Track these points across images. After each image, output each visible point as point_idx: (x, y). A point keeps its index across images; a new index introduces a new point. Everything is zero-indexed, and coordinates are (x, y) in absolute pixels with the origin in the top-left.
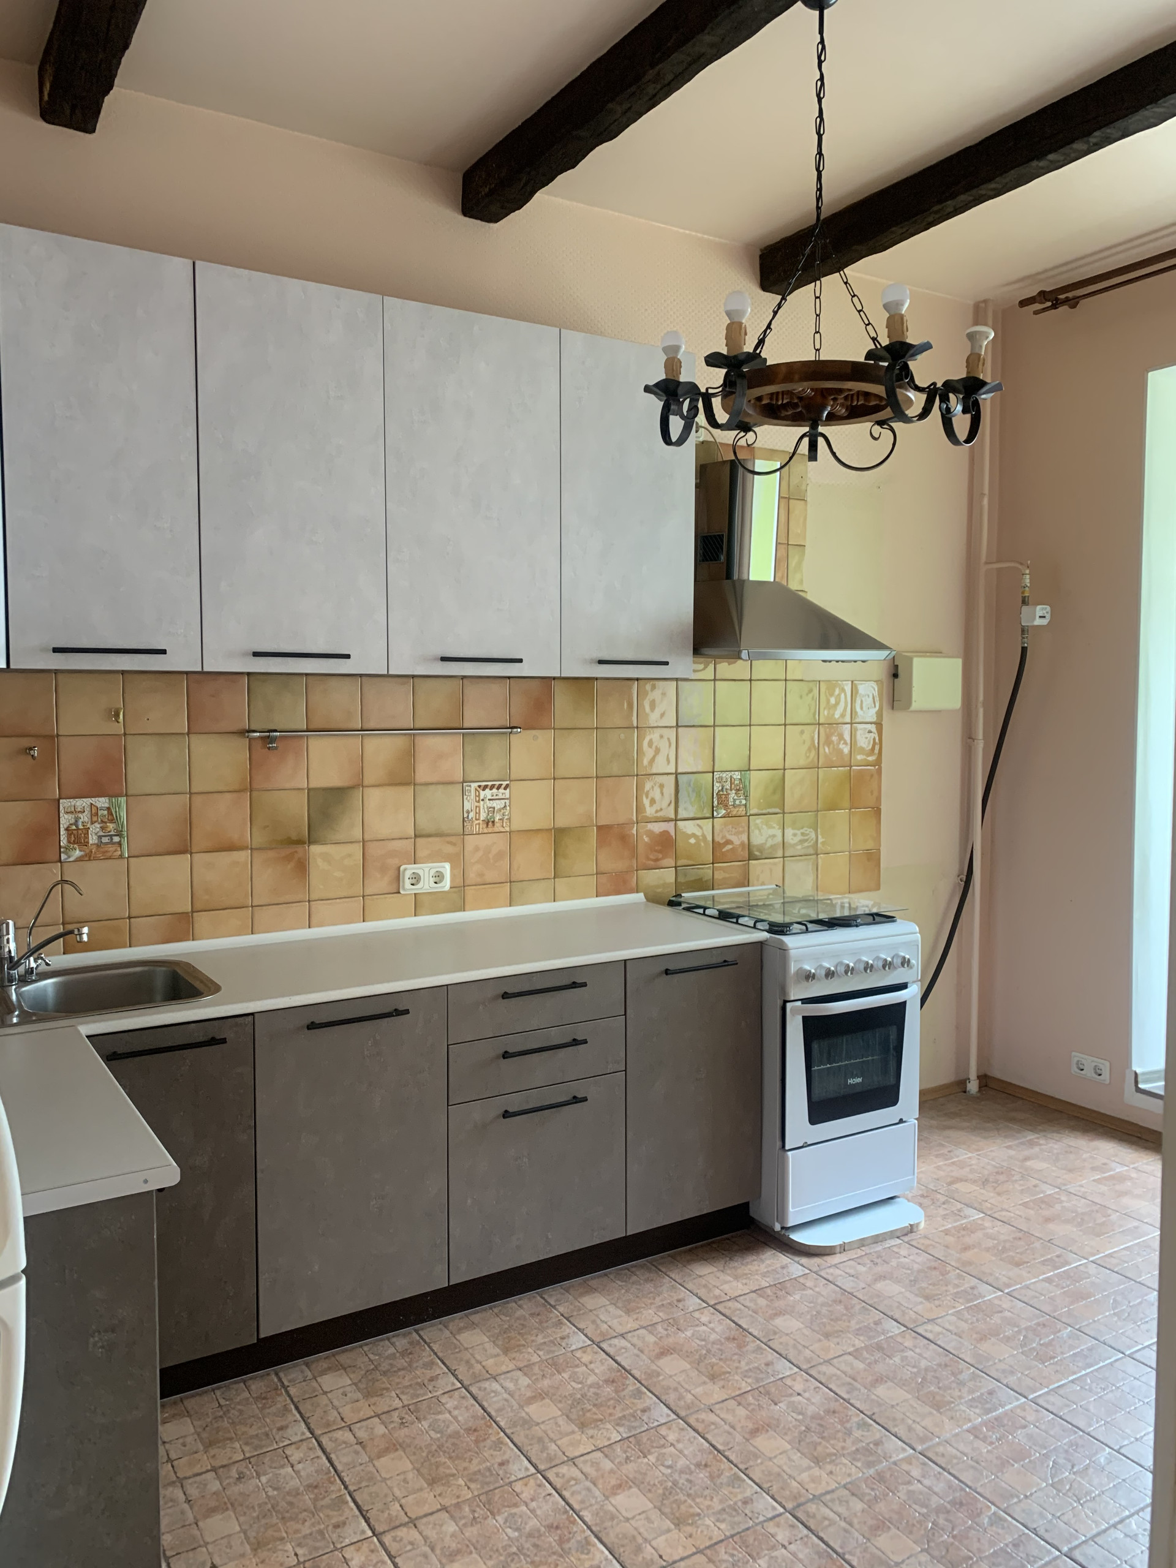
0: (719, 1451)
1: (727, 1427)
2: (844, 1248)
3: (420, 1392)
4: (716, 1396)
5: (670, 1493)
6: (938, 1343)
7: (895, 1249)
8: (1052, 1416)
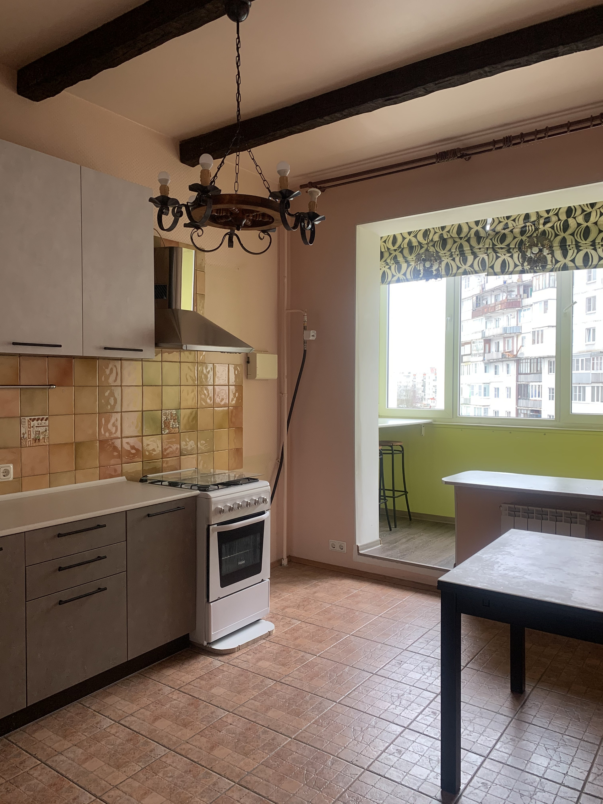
0: (195, 762)
1: (197, 749)
2: (239, 648)
3: (16, 771)
4: (188, 735)
5: (174, 790)
6: (292, 685)
7: (263, 645)
8: (349, 708)
